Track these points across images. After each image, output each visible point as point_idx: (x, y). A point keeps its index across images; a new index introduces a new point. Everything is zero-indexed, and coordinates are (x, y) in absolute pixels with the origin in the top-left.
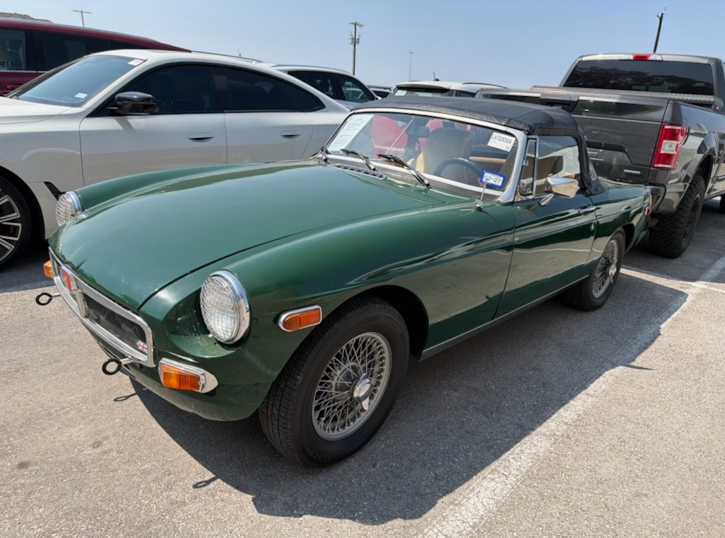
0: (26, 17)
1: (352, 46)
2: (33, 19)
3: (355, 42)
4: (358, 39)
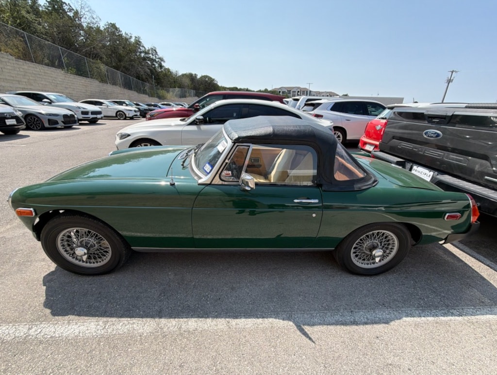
0: (247, 90)
1: (447, 84)
2: (251, 91)
3: (449, 81)
4: (453, 80)
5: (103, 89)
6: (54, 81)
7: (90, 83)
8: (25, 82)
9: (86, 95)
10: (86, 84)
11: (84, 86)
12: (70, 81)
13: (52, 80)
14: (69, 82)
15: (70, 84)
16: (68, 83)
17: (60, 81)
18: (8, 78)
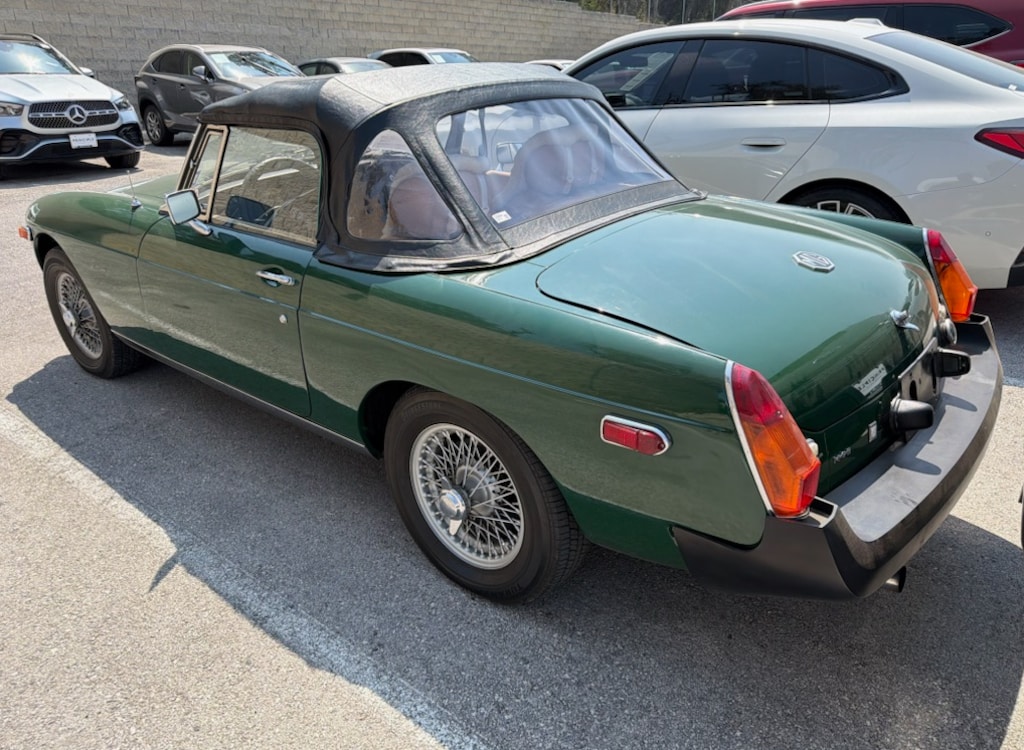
5: (586, 29)
6: (472, 19)
7: (556, 14)
8: (414, 27)
9: (538, 50)
10: (544, 20)
11: (539, 26)
12: (509, 12)
13: (469, 15)
14: (506, 16)
15: (506, 23)
16: (503, 19)
17: (485, 17)
18: (385, 20)
